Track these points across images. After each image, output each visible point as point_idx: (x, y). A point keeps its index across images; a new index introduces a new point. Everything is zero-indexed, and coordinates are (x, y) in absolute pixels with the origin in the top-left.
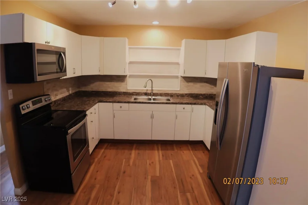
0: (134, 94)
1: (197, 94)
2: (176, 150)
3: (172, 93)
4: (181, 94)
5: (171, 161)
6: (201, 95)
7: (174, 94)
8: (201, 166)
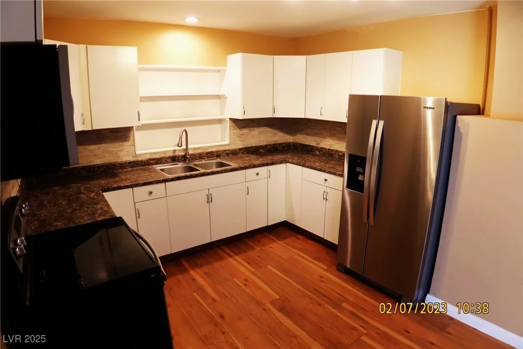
0: (152, 162)
1: (256, 147)
2: (258, 248)
3: (219, 151)
4: (232, 150)
5: (269, 267)
6: (261, 147)
7: (222, 151)
8: (315, 259)
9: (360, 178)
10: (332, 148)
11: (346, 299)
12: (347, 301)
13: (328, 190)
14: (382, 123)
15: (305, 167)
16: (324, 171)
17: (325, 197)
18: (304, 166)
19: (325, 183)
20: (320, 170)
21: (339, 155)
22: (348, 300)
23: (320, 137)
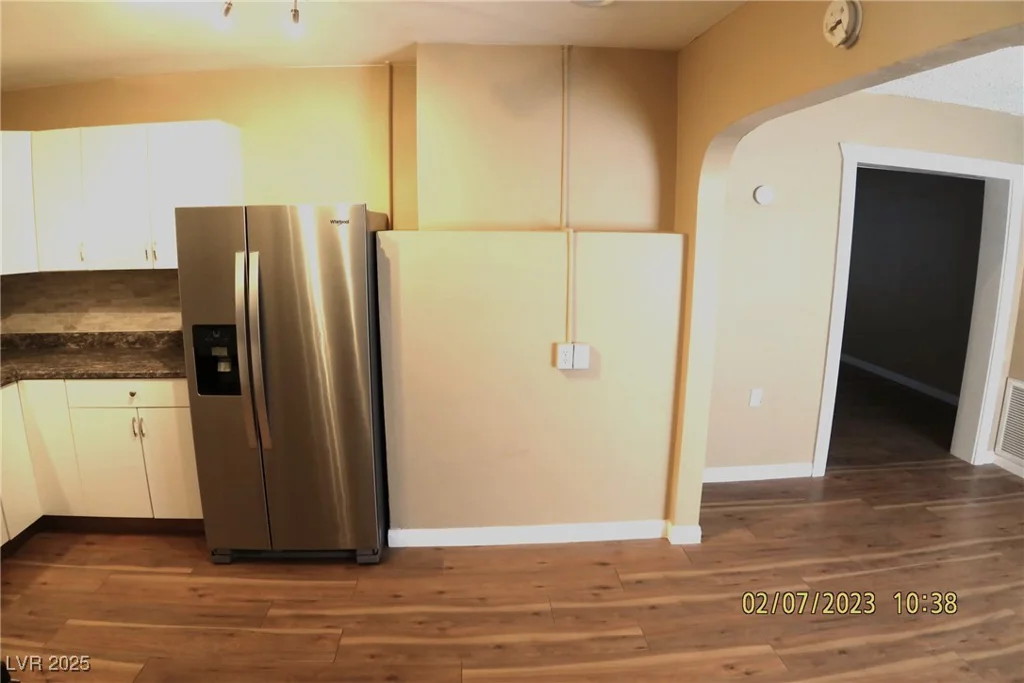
9: (224, 367)
10: (107, 331)
11: (267, 601)
12: (273, 604)
13: (142, 413)
14: (254, 257)
15: (72, 378)
16: (126, 377)
17: (137, 431)
18: (68, 376)
19: (131, 402)
20: (115, 377)
21: (127, 341)
22: (272, 601)
23: (72, 311)
